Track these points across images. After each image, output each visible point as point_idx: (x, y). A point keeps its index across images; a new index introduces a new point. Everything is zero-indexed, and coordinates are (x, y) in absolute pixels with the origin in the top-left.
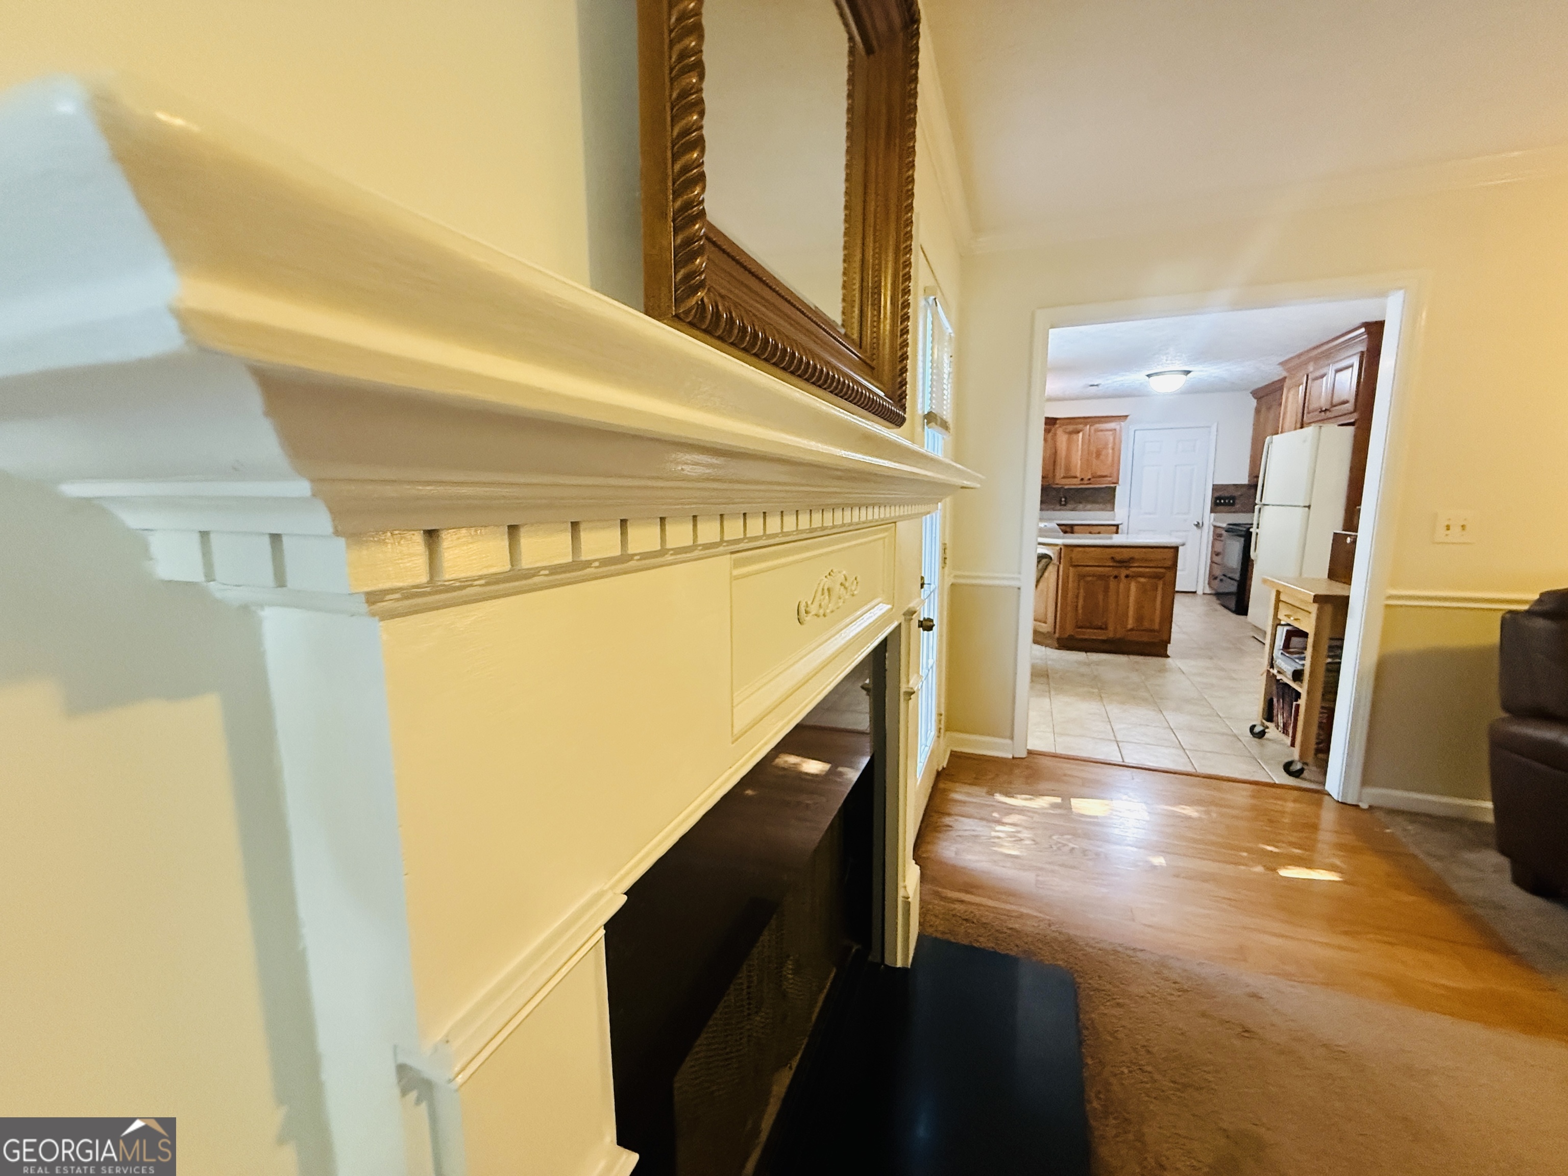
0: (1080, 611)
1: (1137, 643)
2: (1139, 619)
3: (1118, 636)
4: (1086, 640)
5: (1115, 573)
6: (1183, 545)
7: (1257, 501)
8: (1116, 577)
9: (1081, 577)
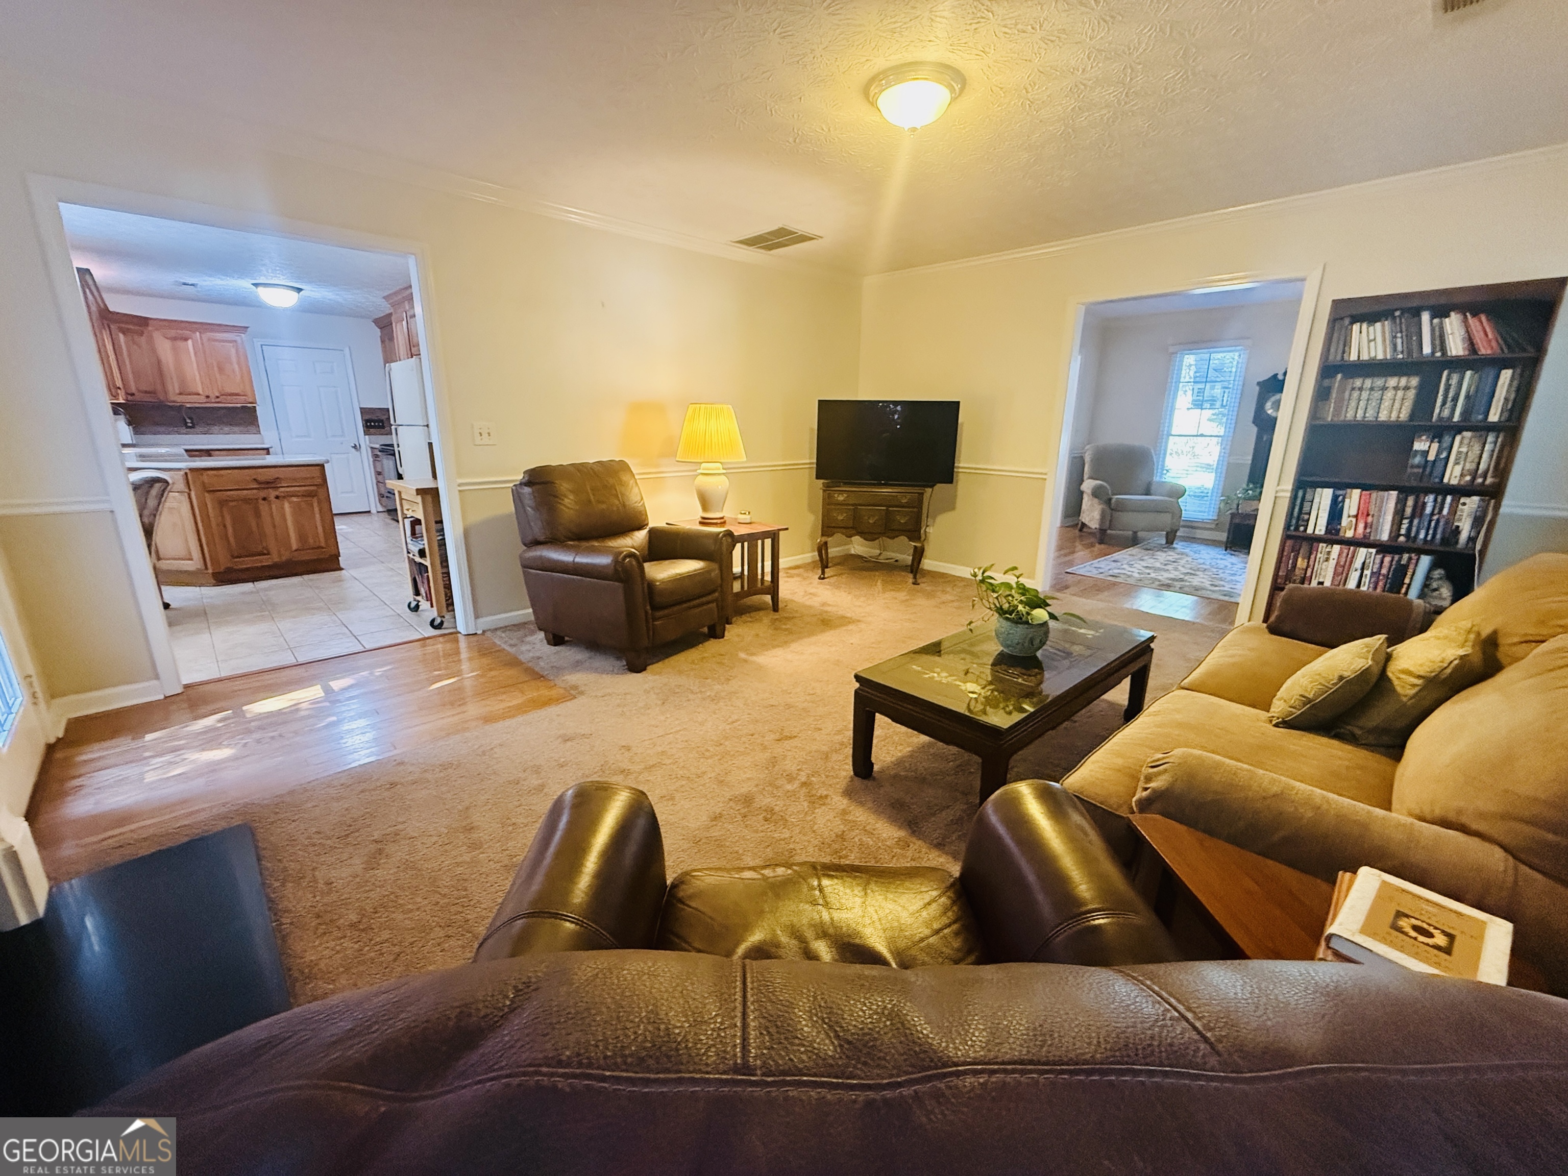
0: (232, 539)
1: (307, 562)
2: (302, 537)
3: (284, 558)
4: (247, 569)
5: (262, 494)
6: (328, 462)
7: (392, 422)
8: (264, 499)
9: (222, 503)
